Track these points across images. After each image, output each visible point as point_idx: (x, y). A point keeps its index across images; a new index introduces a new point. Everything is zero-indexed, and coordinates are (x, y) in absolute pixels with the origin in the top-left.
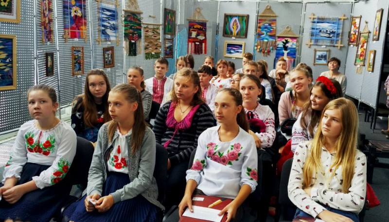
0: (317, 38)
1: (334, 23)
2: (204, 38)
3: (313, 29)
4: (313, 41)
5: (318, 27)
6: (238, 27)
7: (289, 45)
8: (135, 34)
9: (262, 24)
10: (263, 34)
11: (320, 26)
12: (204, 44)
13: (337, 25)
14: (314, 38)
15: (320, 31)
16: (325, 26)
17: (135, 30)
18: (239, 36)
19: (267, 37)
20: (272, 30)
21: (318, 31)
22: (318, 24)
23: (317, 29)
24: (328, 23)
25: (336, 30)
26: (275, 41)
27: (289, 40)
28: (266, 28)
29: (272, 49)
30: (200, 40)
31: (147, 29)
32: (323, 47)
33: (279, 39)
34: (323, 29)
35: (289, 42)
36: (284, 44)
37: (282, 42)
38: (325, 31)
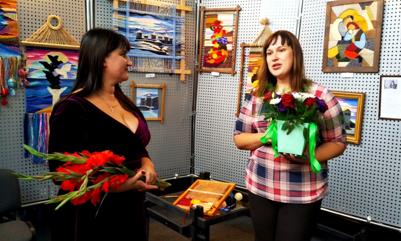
1: (166, 19)
7: (62, 72)
11: (136, 23)
15: (139, 37)
20: (5, 23)
21: (134, 36)
22: (133, 19)
23: (131, 31)
24: (154, 17)
25: (172, 37)
27: (62, 57)
29: (15, 87)
33: (32, 55)
35: (61, 62)
36: (47, 70)
37: (40, 64)
38: (150, 37)
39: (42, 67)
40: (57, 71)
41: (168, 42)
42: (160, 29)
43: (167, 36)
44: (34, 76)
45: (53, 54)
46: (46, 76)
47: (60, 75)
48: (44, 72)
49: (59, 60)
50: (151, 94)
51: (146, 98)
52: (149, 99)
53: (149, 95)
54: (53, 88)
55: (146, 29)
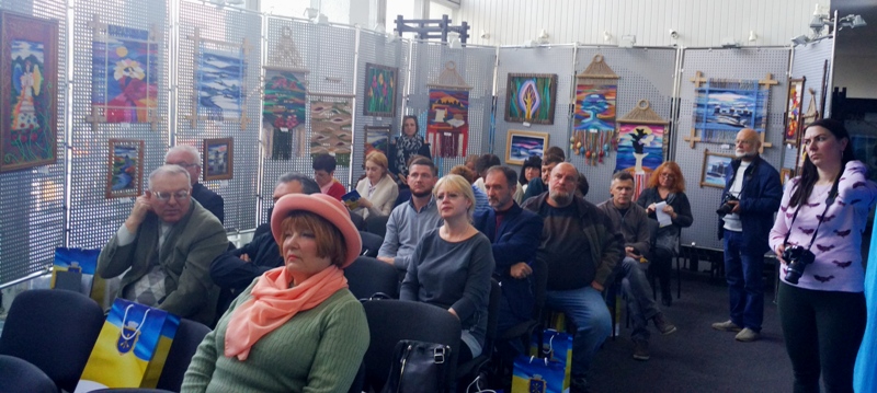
0: (710, 126)
1: (747, 94)
2: (462, 123)
3: (699, 105)
4: (700, 133)
5: (710, 103)
6: (534, 100)
7: (646, 141)
8: (290, 114)
9: (584, 95)
10: (589, 116)
11: (715, 100)
12: (461, 137)
13: (754, 99)
14: (703, 125)
15: (717, 111)
16: (728, 99)
17: (290, 106)
18: (536, 119)
19: (597, 123)
20: (607, 107)
21: (712, 111)
22: (712, 96)
23: (709, 106)
24: (734, 92)
25: (752, 110)
26: (615, 133)
27: (647, 130)
28: (594, 102)
29: (608, 150)
30: (454, 127)
31: (319, 105)
32: (723, 146)
33: (623, 129)
34: (723, 106)
35: (646, 134)
36: (634, 140)
37: (629, 135)
38: (728, 111)
39: (631, 137)
40: (642, 141)
41: (746, 115)
42: (741, 104)
43: (746, 109)
44: (624, 143)
45: (640, 128)
46: (633, 144)
47: (644, 144)
48: (632, 141)
49: (644, 132)
50: (723, 163)
51: (718, 165)
52: (721, 167)
53: (721, 163)
54: (637, 152)
55: (725, 104)
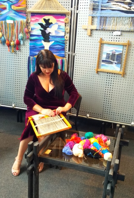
4: (96, 21)
14: (98, 14)
19: (12, 14)
26: (27, 23)
27: (52, 19)
33: (33, 19)
35: (51, 23)
36: (42, 29)
37: (38, 25)
39: (39, 27)
40: (48, 30)
44: (34, 32)
45: (47, 17)
46: (42, 33)
47: (50, 33)
48: (41, 30)
49: (50, 22)
50: (116, 51)
51: (111, 53)
52: (113, 55)
53: (114, 51)
54: (45, 41)
